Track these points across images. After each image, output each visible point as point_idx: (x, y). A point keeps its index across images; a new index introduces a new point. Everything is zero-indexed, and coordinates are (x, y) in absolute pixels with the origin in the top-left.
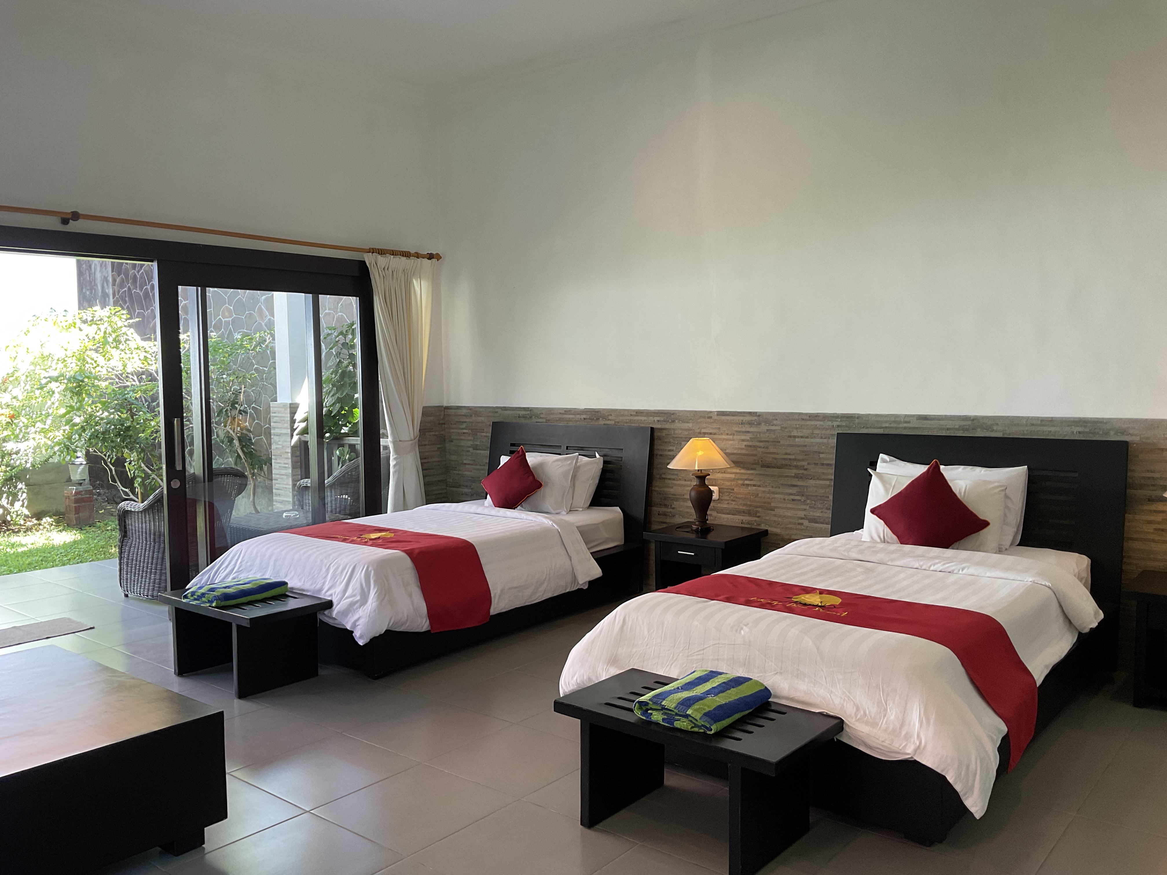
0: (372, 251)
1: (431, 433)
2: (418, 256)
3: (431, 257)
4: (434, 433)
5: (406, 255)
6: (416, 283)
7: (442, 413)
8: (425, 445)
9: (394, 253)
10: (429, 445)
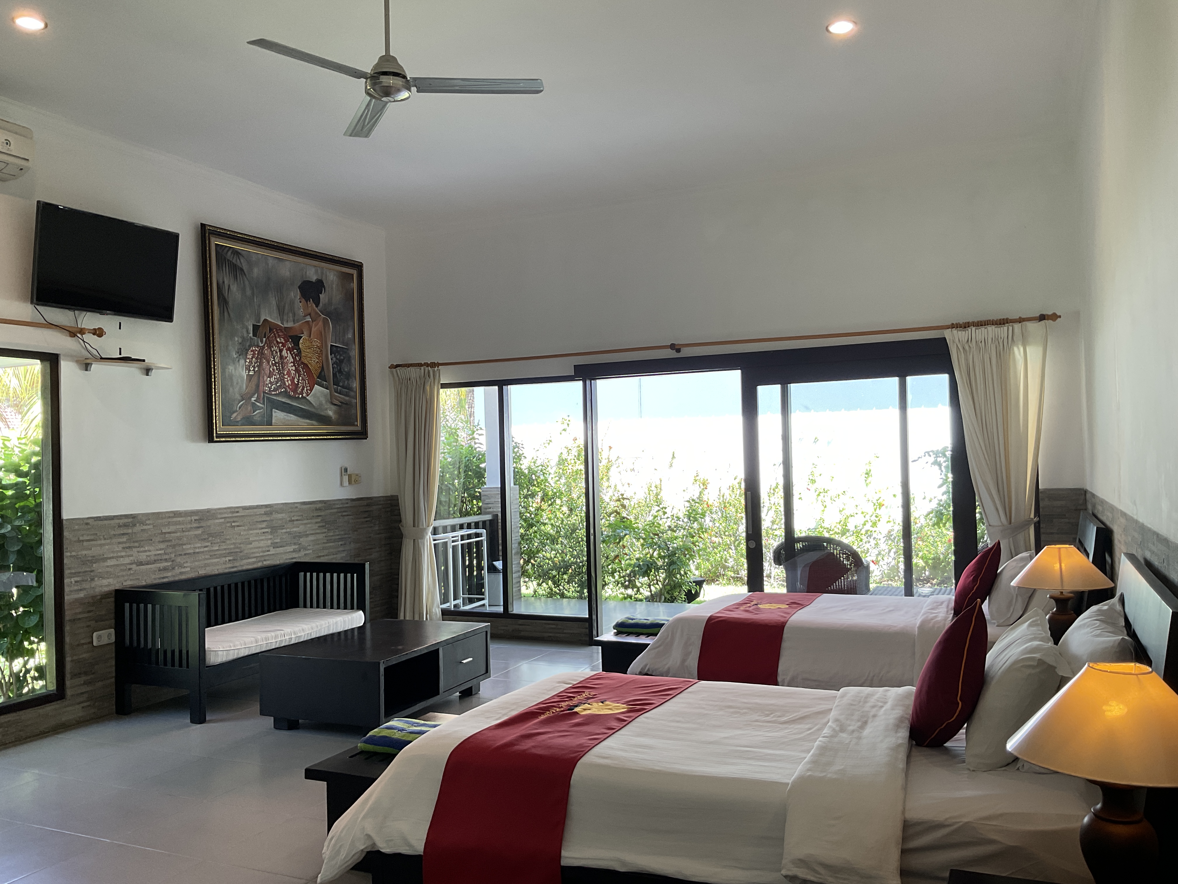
0: (953, 326)
1: (1062, 520)
2: (1021, 320)
3: (1042, 318)
4: (1067, 520)
5: (1002, 322)
6: (1018, 352)
7: (1083, 497)
8: (1052, 533)
9: (980, 324)
10: (1058, 534)
